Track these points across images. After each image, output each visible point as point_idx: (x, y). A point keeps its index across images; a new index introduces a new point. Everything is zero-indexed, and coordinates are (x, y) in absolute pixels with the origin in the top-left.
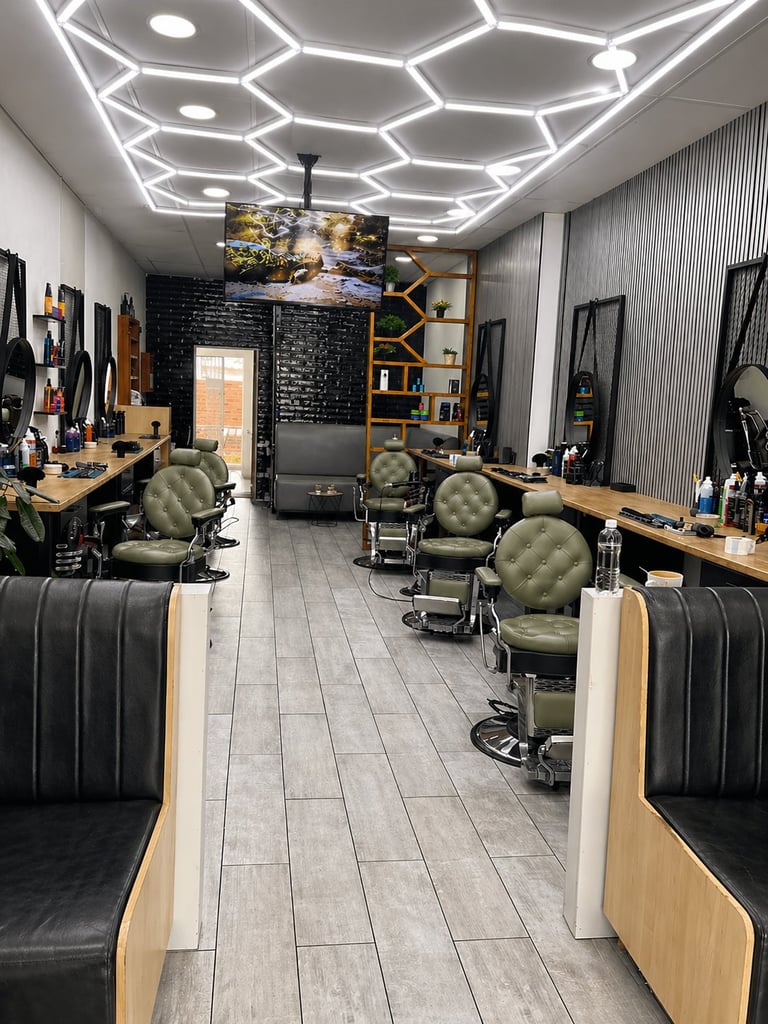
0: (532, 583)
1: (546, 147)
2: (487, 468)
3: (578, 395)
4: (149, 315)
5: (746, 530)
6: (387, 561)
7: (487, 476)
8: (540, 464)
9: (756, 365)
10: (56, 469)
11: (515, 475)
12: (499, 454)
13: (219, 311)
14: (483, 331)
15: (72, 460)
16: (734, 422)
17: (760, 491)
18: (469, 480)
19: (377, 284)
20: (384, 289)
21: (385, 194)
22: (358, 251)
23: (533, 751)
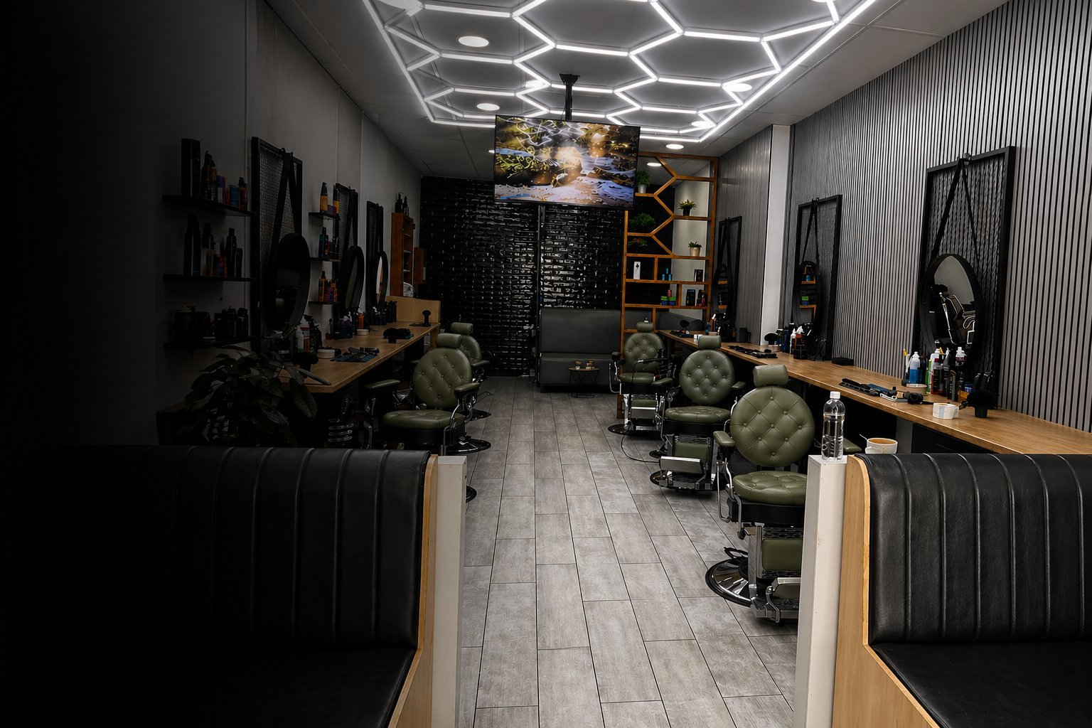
0: (762, 443)
1: (772, 68)
2: (725, 347)
3: (803, 282)
4: (423, 213)
5: (950, 398)
6: (638, 428)
7: (727, 353)
8: (772, 343)
9: (954, 255)
10: (330, 353)
11: (749, 352)
12: (737, 334)
13: (490, 209)
14: (723, 227)
15: (346, 346)
16: (936, 304)
17: (960, 364)
18: (709, 356)
19: (629, 186)
20: (637, 190)
21: (637, 107)
22: (612, 157)
23: (761, 592)
